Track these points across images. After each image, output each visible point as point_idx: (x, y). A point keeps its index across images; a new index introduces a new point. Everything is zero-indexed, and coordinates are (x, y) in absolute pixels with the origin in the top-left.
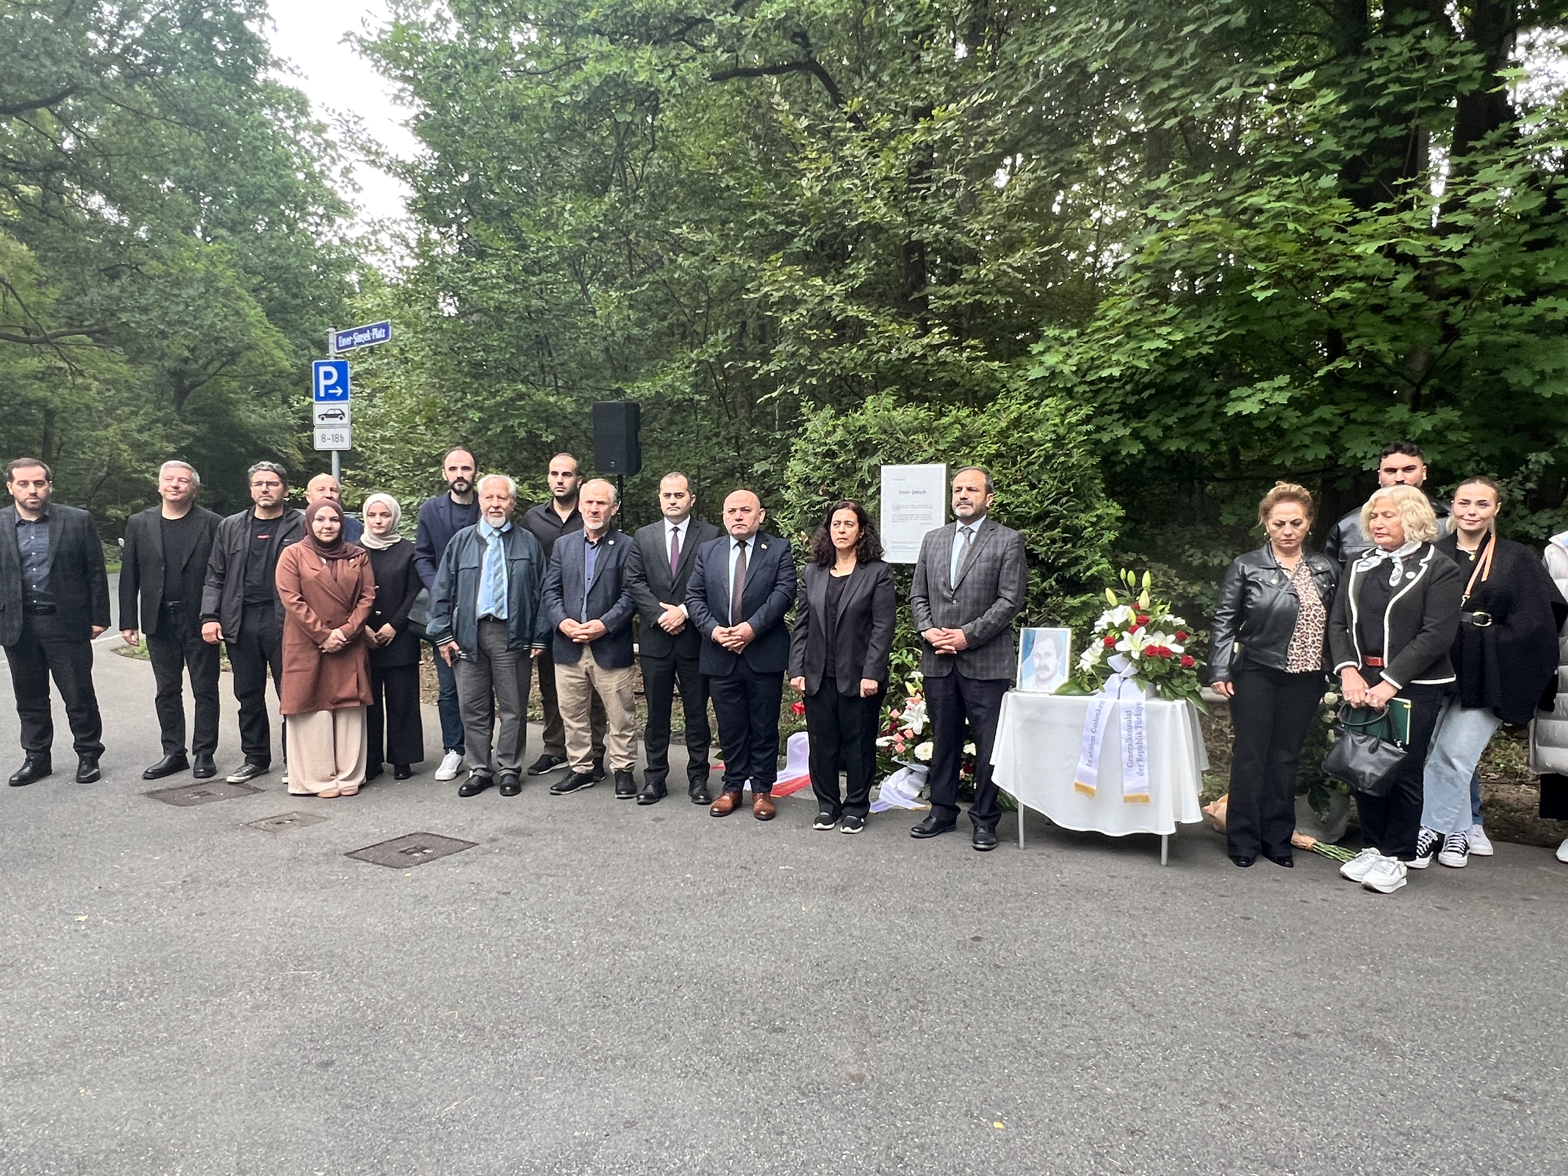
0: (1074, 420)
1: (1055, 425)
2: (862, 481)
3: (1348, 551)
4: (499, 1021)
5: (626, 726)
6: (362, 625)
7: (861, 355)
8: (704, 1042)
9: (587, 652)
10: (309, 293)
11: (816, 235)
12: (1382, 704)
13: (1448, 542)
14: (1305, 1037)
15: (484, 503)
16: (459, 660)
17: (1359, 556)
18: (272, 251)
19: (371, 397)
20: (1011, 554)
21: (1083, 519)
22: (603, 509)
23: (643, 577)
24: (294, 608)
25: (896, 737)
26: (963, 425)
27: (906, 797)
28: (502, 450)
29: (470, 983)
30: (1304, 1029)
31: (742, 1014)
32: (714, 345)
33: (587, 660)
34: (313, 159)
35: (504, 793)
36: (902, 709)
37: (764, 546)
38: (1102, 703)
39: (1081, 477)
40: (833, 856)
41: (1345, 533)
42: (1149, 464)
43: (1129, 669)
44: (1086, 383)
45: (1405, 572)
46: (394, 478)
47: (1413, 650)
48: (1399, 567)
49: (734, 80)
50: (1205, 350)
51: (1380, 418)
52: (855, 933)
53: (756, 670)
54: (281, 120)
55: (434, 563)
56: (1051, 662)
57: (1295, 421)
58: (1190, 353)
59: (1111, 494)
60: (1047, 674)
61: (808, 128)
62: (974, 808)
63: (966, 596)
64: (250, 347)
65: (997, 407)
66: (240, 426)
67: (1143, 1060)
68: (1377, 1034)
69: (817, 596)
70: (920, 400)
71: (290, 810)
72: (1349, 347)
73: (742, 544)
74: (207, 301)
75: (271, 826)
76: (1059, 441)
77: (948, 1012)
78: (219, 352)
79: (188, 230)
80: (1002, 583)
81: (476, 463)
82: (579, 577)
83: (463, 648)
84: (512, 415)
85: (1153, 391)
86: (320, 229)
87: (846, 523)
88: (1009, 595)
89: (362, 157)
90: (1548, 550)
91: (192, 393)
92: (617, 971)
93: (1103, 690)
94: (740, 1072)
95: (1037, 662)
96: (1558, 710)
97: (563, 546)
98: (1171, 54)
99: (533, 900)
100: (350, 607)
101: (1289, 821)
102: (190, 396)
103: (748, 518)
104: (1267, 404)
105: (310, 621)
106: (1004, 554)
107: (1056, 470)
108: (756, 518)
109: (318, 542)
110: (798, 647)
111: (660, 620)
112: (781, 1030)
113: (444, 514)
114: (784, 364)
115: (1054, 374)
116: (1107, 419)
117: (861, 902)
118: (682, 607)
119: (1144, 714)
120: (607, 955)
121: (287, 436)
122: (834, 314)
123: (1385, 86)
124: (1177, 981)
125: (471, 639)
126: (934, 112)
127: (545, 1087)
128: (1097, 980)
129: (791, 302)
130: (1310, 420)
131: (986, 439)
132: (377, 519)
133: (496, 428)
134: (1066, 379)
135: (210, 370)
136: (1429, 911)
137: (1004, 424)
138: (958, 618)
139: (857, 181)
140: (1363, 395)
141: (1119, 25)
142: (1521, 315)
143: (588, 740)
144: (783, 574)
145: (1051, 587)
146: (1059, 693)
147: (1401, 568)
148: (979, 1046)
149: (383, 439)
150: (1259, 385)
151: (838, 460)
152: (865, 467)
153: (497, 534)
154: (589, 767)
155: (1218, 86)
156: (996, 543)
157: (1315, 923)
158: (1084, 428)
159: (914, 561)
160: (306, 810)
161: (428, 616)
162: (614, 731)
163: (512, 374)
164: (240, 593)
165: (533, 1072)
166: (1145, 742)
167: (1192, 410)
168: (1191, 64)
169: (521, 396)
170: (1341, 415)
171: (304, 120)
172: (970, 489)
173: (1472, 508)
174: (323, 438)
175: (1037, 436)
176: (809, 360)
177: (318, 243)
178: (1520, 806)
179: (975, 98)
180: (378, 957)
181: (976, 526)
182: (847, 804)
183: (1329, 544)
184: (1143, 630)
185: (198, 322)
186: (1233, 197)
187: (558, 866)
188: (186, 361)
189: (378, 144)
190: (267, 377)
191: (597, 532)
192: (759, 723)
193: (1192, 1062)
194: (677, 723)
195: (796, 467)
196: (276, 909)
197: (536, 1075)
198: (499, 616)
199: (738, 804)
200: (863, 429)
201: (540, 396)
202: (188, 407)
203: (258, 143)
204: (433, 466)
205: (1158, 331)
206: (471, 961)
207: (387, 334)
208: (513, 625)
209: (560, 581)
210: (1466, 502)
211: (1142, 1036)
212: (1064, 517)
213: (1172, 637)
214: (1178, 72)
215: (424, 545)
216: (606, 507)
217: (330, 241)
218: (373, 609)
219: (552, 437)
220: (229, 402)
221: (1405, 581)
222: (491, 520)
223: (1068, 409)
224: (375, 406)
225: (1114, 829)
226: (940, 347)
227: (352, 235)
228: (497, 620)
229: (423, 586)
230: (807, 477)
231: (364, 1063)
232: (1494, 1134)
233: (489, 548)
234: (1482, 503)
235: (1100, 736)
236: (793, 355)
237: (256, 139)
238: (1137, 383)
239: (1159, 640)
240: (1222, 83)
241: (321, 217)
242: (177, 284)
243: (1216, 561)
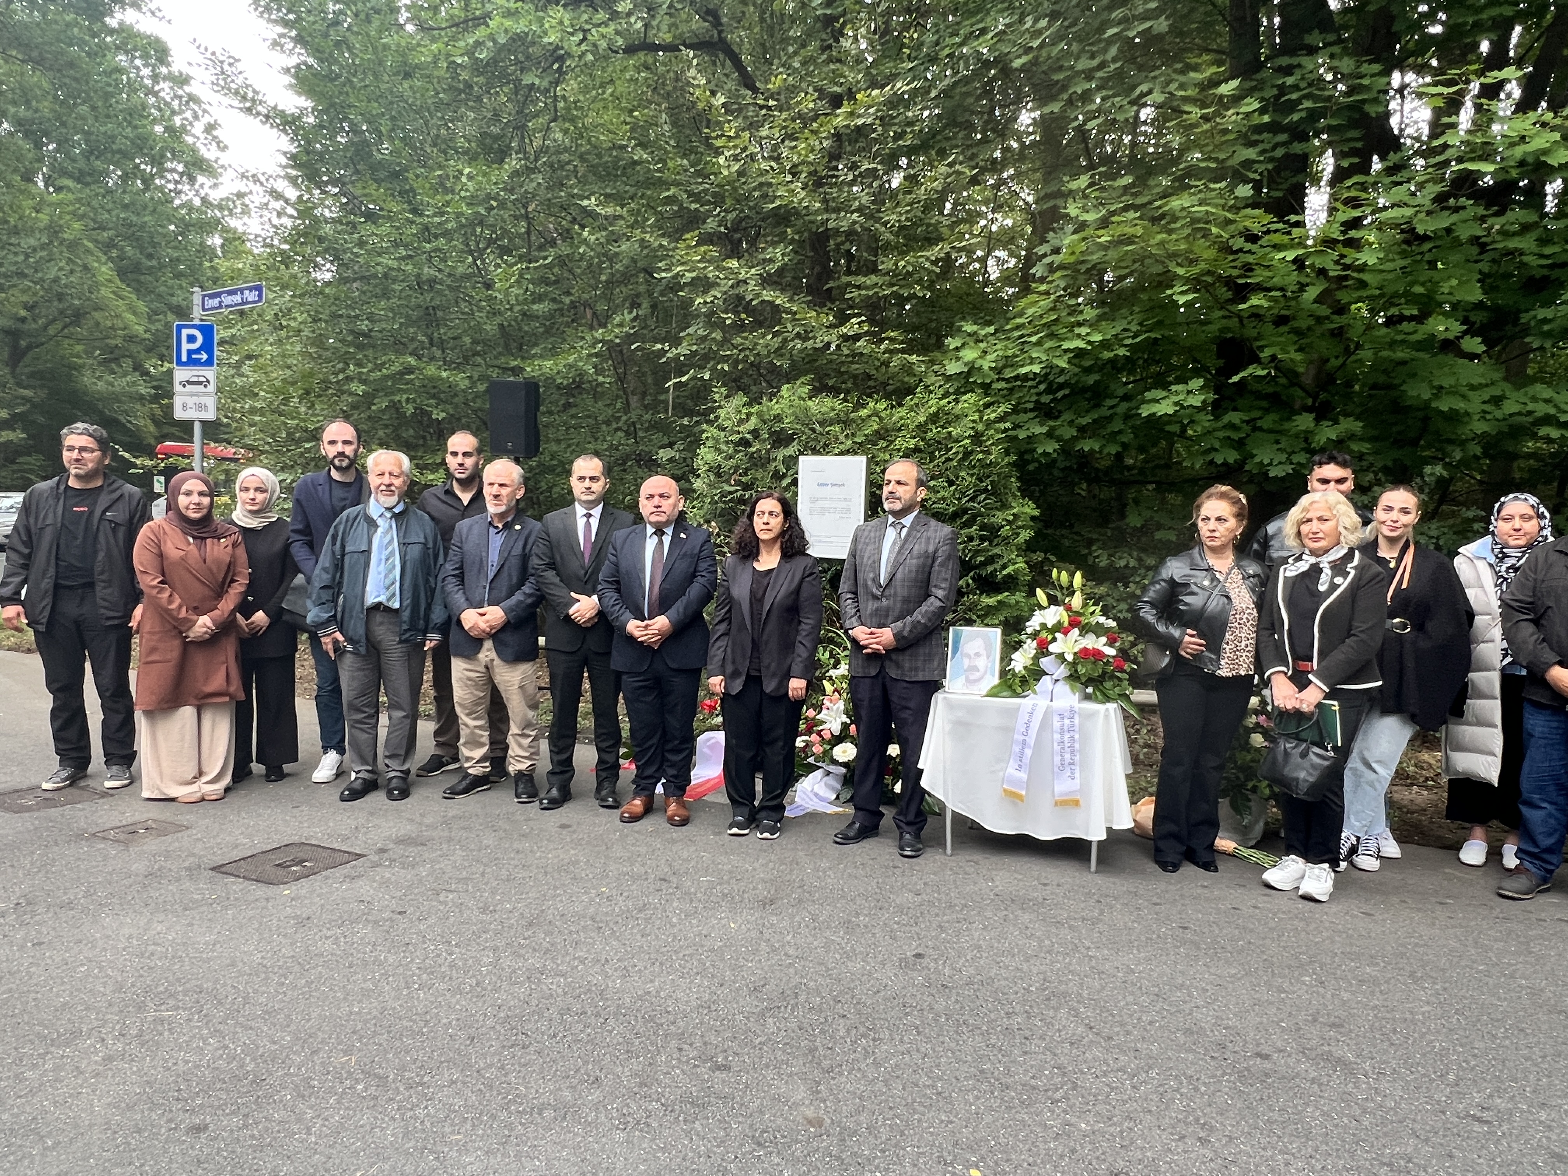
0: (993, 416)
1: (974, 421)
2: (776, 472)
3: (1275, 555)
4: (403, 1068)
5: (528, 725)
6: (233, 612)
7: (776, 343)
8: (642, 1085)
9: (488, 644)
10: (167, 254)
11: (730, 216)
12: (1312, 708)
13: (1370, 548)
14: (1266, 1057)
15: (373, 480)
16: (345, 652)
17: (1285, 561)
18: (126, 207)
19: (238, 365)
20: (943, 551)
21: (1000, 517)
22: (505, 492)
23: (552, 565)
24: (155, 592)
25: (814, 737)
26: (880, 418)
27: (822, 799)
28: (386, 426)
29: (367, 1021)
30: (1265, 1049)
31: (680, 1050)
32: (621, 325)
33: (487, 653)
34: (174, 113)
35: (390, 796)
36: (819, 708)
37: (683, 536)
38: (1035, 705)
39: (999, 475)
40: (756, 865)
41: (1273, 536)
42: (1061, 464)
43: (1062, 671)
44: (1004, 379)
45: (1333, 578)
46: (262, 452)
47: (1341, 654)
48: (1327, 572)
49: (641, 54)
50: (1122, 352)
51: (1286, 426)
52: (791, 952)
53: (673, 665)
54: (138, 69)
55: (313, 547)
56: (981, 663)
57: (1207, 424)
58: (1107, 355)
59: (1026, 493)
60: (977, 675)
61: (724, 105)
62: (899, 813)
63: (895, 594)
64: (98, 308)
65: (916, 401)
66: (85, 394)
67: (1112, 1089)
68: (1338, 1053)
69: (741, 590)
70: (834, 391)
71: (145, 816)
72: (1262, 355)
73: (659, 532)
74: (51, 254)
75: (122, 837)
76: (977, 438)
77: (902, 1041)
78: (62, 312)
79: (28, 178)
80: (934, 581)
81: (359, 437)
82: (482, 564)
83: (349, 640)
84: (400, 390)
85: (1067, 392)
86: (179, 187)
87: (771, 513)
88: (940, 593)
89: (236, 103)
90: (1457, 561)
91: (30, 355)
92: (534, 1002)
93: (1035, 692)
94: (685, 1121)
95: (966, 663)
96: (1468, 715)
97: (465, 531)
98: (1093, 57)
99: (432, 920)
100: (220, 591)
101: (1213, 826)
102: (27, 359)
103: (666, 505)
104: (1183, 407)
105: (173, 606)
106: (935, 552)
107: (974, 467)
108: (675, 505)
109: (184, 519)
110: (718, 644)
111: (571, 612)
112: (726, 1068)
113: (323, 492)
114: (694, 348)
115: (973, 369)
116: (1022, 418)
117: (792, 917)
118: (595, 597)
119: (1076, 717)
120: (521, 984)
121: (138, 406)
122: (748, 298)
123: (1299, 101)
124: (1130, 999)
125: (358, 628)
126: (859, 96)
127: (464, 1149)
128: (1049, 999)
129: (703, 284)
130: (1220, 424)
131: (904, 433)
132: (251, 494)
133: (382, 403)
134: (984, 376)
135: (51, 331)
136: (1353, 916)
137: (922, 419)
138: (887, 616)
139: (773, 164)
140: (1264, 404)
141: (1043, 23)
142: (1415, 332)
143: (485, 739)
144: (703, 565)
145: (968, 585)
146: (992, 693)
147: (1329, 572)
148: (940, 1079)
149: (253, 411)
150: (1173, 388)
151: (753, 449)
152: (780, 457)
153: (389, 515)
154: (485, 768)
155: (1138, 92)
156: (928, 538)
157: (1252, 931)
158: (1001, 426)
159: (844, 555)
160: (162, 817)
161: (309, 603)
162: (514, 729)
163: (399, 346)
164: (52, 572)
165: (447, 1130)
166: (1077, 746)
167: (1104, 412)
168: (1113, 67)
169: (410, 370)
170: (1247, 422)
171: (164, 70)
172: (899, 483)
173: (1395, 515)
174: (185, 407)
175: (955, 432)
176: (721, 345)
177: (177, 202)
178: (1414, 808)
179: (899, 85)
180: (256, 992)
181: (908, 520)
182: (762, 808)
183: (1256, 546)
184: (1076, 631)
185: (40, 275)
186: (1151, 203)
187: (459, 881)
188: (23, 320)
189: (254, 91)
190: (118, 342)
191: (502, 516)
192: (673, 722)
193: (1161, 1089)
194: (586, 723)
195: (706, 456)
196: (131, 937)
197: (453, 1132)
198: (390, 604)
199: (648, 809)
200: (778, 418)
201: (431, 370)
202: (24, 369)
203: (111, 89)
204: (308, 441)
205: (1077, 330)
206: (366, 994)
207: (260, 296)
208: (406, 615)
209: (461, 567)
210: (1390, 509)
211: (1106, 1062)
212: (980, 514)
213: (1104, 640)
214: (1100, 74)
215: (300, 527)
216: (509, 490)
217: (191, 200)
218: (245, 594)
219: (443, 415)
220: (72, 367)
221: (1333, 587)
222: (382, 499)
223: (987, 406)
224: (242, 375)
225: (1045, 835)
226: (857, 338)
227: (215, 196)
228: (388, 610)
229: (298, 571)
230: (719, 466)
231: (246, 1126)
232: (1473, 1160)
233: (380, 530)
234: (1404, 511)
235: (1031, 741)
236: (703, 339)
237: (110, 85)
238: (1051, 384)
239: (1094, 642)
240: (1144, 88)
241: (182, 175)
242: (16, 231)
243: (1123, 563)
